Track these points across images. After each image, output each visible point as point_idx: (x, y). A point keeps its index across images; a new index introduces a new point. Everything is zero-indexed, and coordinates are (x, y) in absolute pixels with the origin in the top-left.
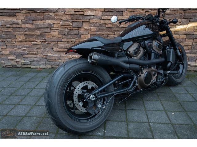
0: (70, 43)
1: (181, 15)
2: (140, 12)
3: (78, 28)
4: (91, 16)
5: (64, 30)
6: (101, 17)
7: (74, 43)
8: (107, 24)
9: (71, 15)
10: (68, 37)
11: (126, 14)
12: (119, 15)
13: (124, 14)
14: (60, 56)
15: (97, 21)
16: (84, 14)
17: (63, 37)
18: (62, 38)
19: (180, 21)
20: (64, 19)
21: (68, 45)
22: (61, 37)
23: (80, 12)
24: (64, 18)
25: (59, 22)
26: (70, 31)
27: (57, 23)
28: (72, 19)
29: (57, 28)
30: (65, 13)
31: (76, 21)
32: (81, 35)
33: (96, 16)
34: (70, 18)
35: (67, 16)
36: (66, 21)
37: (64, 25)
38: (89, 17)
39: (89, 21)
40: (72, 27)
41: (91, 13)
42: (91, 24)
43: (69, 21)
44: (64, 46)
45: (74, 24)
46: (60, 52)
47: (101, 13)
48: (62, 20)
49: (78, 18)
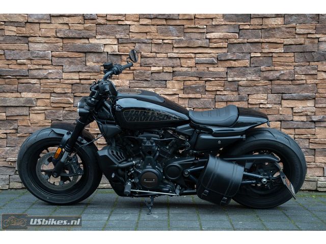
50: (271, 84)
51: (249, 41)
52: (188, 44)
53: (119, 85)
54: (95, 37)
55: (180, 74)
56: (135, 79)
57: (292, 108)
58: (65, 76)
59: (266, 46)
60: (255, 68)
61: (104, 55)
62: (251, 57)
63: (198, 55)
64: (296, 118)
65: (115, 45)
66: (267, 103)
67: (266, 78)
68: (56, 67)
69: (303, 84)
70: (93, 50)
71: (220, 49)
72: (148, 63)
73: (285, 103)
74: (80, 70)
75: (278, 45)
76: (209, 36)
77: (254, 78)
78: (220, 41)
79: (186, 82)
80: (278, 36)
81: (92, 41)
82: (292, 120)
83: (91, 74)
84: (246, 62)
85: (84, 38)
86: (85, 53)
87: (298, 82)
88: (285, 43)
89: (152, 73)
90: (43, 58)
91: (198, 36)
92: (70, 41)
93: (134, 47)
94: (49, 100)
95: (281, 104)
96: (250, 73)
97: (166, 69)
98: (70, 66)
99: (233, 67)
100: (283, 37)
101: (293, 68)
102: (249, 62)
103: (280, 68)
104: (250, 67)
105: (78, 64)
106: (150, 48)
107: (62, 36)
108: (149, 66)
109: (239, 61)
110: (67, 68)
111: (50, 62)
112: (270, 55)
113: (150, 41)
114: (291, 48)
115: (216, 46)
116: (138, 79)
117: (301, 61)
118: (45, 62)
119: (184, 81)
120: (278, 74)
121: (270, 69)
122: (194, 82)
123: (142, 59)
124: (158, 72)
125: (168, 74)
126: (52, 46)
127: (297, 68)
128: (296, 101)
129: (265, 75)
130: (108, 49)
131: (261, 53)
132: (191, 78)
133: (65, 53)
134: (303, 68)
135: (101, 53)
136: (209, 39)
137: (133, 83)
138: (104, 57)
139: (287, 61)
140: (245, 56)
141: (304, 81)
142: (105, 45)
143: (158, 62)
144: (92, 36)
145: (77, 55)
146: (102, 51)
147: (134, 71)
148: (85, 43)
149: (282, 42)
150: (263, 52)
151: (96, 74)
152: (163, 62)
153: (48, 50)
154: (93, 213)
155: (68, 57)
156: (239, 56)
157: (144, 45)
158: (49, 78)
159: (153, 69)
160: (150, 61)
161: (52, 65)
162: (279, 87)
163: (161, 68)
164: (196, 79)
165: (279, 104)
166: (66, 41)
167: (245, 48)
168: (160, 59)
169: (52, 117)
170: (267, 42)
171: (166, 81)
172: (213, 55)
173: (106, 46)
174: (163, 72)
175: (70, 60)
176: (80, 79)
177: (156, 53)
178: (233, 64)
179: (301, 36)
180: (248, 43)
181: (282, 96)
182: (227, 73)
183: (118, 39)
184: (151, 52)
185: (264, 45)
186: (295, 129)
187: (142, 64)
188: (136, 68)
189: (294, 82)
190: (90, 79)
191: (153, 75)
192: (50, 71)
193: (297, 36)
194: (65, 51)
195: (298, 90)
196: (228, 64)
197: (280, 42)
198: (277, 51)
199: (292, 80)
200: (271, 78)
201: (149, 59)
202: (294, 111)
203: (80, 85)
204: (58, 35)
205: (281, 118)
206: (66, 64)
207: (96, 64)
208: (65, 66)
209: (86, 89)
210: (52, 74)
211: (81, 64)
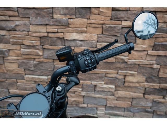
3: (54, 60)
4: (78, 42)
5: (27, 63)
6: (96, 43)
7: (45, 83)
9: (40, 37)
13: (138, 42)
16: (64, 38)
17: (27, 72)
18: (26, 75)
20: (28, 44)
22: (23, 72)
23: (57, 34)
24: (28, 41)
25: (18, 47)
26: (38, 64)
27: (14, 49)
28: (42, 44)
29: (15, 58)
30: (29, 33)
31: (50, 47)
33: (86, 42)
34: (38, 43)
35: (33, 38)
36: (31, 47)
37: (28, 53)
38: (73, 43)
40: (42, 57)
41: (78, 37)
43: (37, 47)
45: (47, 53)
47: (96, 37)
48: (23, 44)
49: (53, 44)
53: (87, 39)
56: (104, 33)
58: (32, 28)
68: (23, 19)
72: (119, 16)
74: (47, 22)
79: (157, 39)
83: (59, 27)
89: (122, 28)
94: (19, 51)
98: (36, 18)
105: (45, 17)
108: (120, 19)
111: (16, 14)
137: (101, 37)
138: (73, 9)
147: (104, 26)
151: (64, 27)
158: (17, 29)
159: (124, 23)
160: (122, 14)
161: (19, 16)
169: (24, 67)
175: (36, 11)
176: (48, 32)
187: (113, 18)
188: (106, 22)
190: (57, 32)
191: (124, 30)
192: (17, 23)
201: (120, 12)
203: (48, 38)
206: (33, 15)
207: (63, 16)
208: (32, 19)
209: (54, 42)
210: (19, 27)
211: (48, 17)
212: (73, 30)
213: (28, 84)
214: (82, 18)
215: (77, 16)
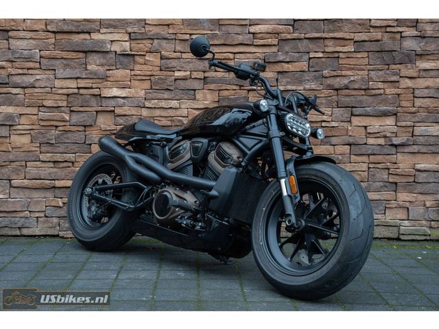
0: (62, 165)
1: (329, 100)
2: (236, 93)
3: (85, 126)
4: (119, 99)
5: (46, 133)
6: (143, 101)
7: (70, 164)
8: (157, 118)
9: (68, 95)
10: (55, 151)
11: (202, 95)
12: (186, 97)
13: (198, 96)
14: (29, 200)
15: (134, 111)
16: (100, 95)
17: (43, 149)
18: (41, 153)
19: (330, 113)
20: (50, 105)
21: (55, 170)
22: (38, 149)
23: (91, 90)
24: (50, 101)
25: (35, 110)
26: (62, 135)
27: (29, 113)
28: (70, 105)
29: (29, 127)
30: (54, 89)
31: (81, 109)
32: (91, 144)
33: (130, 99)
34: (65, 104)
35: (57, 97)
36: (54, 109)
37: (49, 118)
38: (113, 102)
39: (114, 111)
40: (68, 124)
41: (120, 93)
42: (117, 118)
43: (63, 109)
44: (43, 173)
45: (75, 118)
46: (30, 188)
47: (143, 92)
48: (43, 106)
49: (86, 104)
50: (337, 95)
51: (307, 36)
52: (225, 40)
53: (131, 96)
54: (99, 31)
55: (214, 81)
56: (153, 87)
57: (366, 127)
58: (58, 83)
59: (330, 43)
60: (315, 73)
61: (111, 56)
62: (310, 58)
63: (238, 56)
64: (371, 141)
65: (126, 41)
66: (332, 121)
67: (330, 87)
68: (46, 72)
69: (381, 94)
70: (96, 49)
71: (267, 47)
72: (170, 66)
73: (355, 121)
74: (79, 75)
75: (347, 42)
76: (252, 29)
77: (313, 87)
78: (268, 36)
79: (221, 92)
80: (347, 30)
81: (95, 36)
82: (366, 144)
83: (94, 81)
84: (303, 65)
85: (84, 32)
86: (85, 52)
87: (374, 92)
88: (356, 39)
89: (175, 80)
90: (29, 60)
91: (238, 29)
92: (65, 36)
93: (152, 44)
94: (36, 117)
95: (350, 121)
96: (308, 80)
97: (195, 75)
98: (64, 69)
99: (286, 72)
100: (353, 30)
101: (366, 72)
102: (307, 65)
103: (349, 73)
104: (309, 71)
105: (76, 68)
106: (174, 46)
107: (55, 30)
108: (172, 70)
109: (294, 64)
110: (60, 73)
111: (37, 65)
112: (336, 55)
113: (173, 37)
114: (364, 46)
115: (263, 44)
116: (157, 88)
117: (378, 63)
118: (31, 65)
119: (219, 90)
120: (346, 81)
121: (336, 74)
122: (233, 92)
123: (163, 61)
124: (184, 79)
125: (198, 81)
126: (40, 43)
127: (372, 73)
128: (371, 118)
129: (328, 82)
130: (116, 48)
131: (323, 52)
132: (229, 87)
133: (58, 53)
134: (381, 73)
135: (107, 52)
136: (253, 34)
137: (150, 93)
138: (112, 58)
139: (358, 63)
140: (302, 57)
141: (382, 91)
142: (111, 41)
143: (184, 65)
144: (95, 29)
145: (74, 55)
146: (109, 50)
147: (152, 78)
148: (86, 39)
149: (352, 38)
150: (327, 51)
151: (100, 81)
152: (191, 65)
153: (35, 49)
154: (96, 270)
155: (62, 58)
156: (294, 56)
157: (165, 41)
158: (37, 86)
159: (177, 74)
160: (173, 63)
161: (41, 68)
162: (347, 99)
163: (188, 73)
164: (235, 87)
165: (348, 122)
166: (59, 36)
167: (302, 46)
168: (187, 60)
169: (41, 140)
170: (331, 38)
171: (195, 90)
172: (258, 55)
173: (114, 43)
174: (191, 78)
175: (65, 62)
176: (78, 88)
177: (181, 52)
178: (286, 67)
179: (378, 30)
180: (305, 38)
181: (352, 110)
182: (277, 79)
183: (130, 34)
184: (175, 52)
185: (327, 42)
186: (369, 155)
187: (163, 68)
188: (154, 73)
189: (368, 91)
190: (92, 88)
191: (178, 82)
192: (38, 77)
193: (371, 30)
194: (58, 49)
195: (373, 102)
196: (278, 68)
197: (348, 37)
198: (345, 49)
199: (365, 90)
200: (337, 86)
201: (172, 60)
202: (369, 131)
203: (78, 96)
204: (49, 28)
205: (351, 140)
206: (60, 67)
207: (100, 67)
208: (59, 71)
209: (87, 101)
210: (40, 81)
211: (80, 68)
212: (113, 85)
213: (43, 169)
214: (124, 69)
215: (118, 67)
